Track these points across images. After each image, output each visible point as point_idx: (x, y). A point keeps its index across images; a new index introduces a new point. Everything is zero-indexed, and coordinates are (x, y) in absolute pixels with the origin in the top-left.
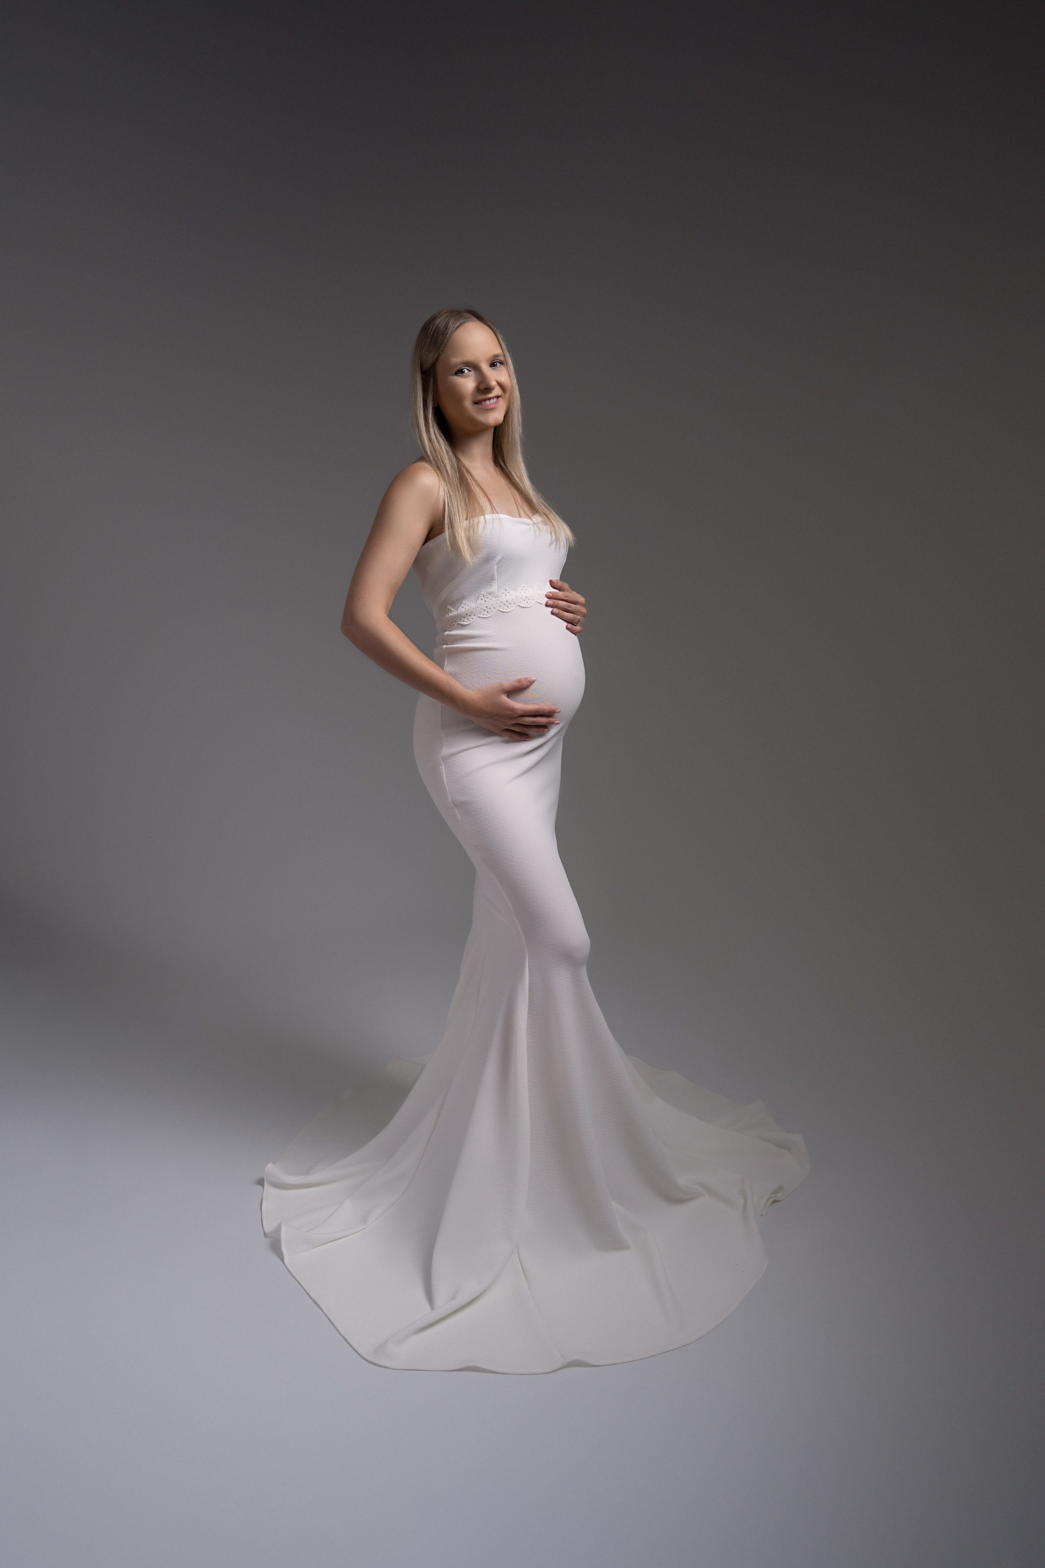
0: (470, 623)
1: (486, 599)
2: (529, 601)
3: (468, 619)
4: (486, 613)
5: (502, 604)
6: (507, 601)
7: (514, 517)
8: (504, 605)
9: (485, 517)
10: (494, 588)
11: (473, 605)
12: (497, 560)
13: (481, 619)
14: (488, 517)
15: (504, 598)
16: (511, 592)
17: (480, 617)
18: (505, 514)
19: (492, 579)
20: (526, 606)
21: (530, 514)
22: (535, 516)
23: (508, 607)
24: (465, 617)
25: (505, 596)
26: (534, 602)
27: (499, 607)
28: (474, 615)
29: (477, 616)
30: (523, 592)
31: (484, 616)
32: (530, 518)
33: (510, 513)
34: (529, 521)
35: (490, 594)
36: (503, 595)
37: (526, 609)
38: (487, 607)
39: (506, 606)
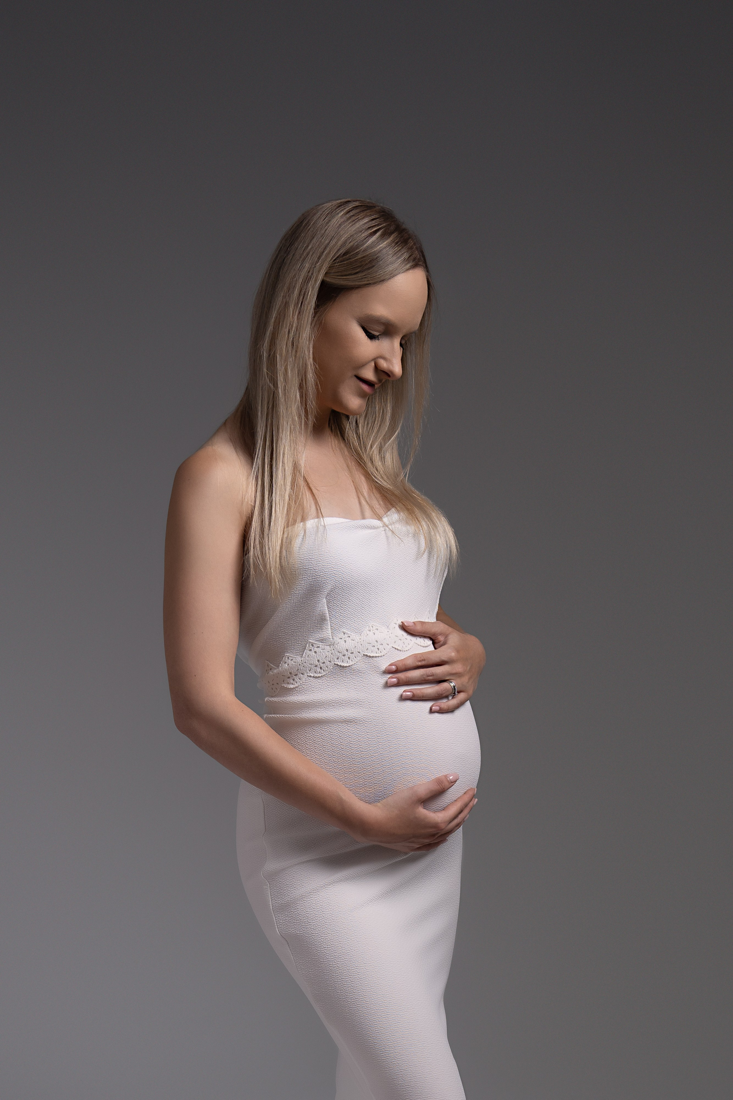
0: (296, 685)
1: (316, 649)
2: (380, 647)
3: (293, 680)
4: (319, 670)
5: (341, 655)
6: (347, 650)
7: (353, 519)
8: (344, 655)
9: (305, 525)
10: (327, 632)
11: (299, 659)
12: (326, 592)
13: (312, 679)
14: (311, 523)
15: (342, 645)
16: (353, 635)
17: (310, 676)
18: (339, 516)
19: (322, 619)
20: (377, 655)
21: (380, 511)
22: (389, 513)
23: (349, 658)
24: (289, 678)
25: (343, 643)
26: (389, 647)
27: (336, 660)
28: (303, 674)
29: (306, 674)
30: (371, 633)
31: (316, 675)
32: (380, 518)
33: (347, 514)
34: (376, 522)
35: (322, 641)
36: (342, 642)
37: (377, 659)
38: (318, 661)
39: (346, 658)
